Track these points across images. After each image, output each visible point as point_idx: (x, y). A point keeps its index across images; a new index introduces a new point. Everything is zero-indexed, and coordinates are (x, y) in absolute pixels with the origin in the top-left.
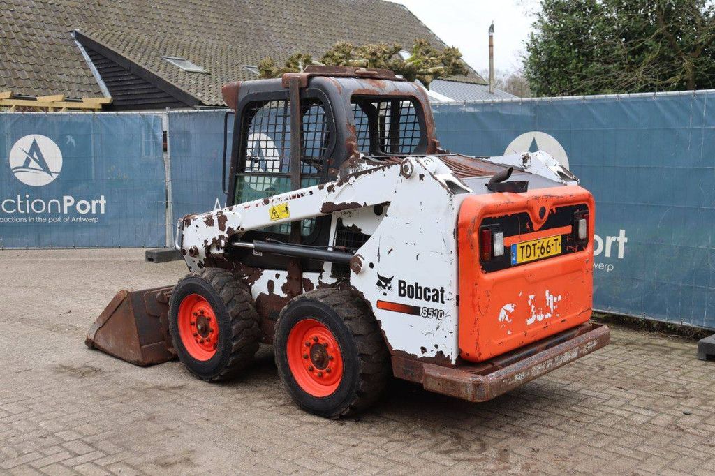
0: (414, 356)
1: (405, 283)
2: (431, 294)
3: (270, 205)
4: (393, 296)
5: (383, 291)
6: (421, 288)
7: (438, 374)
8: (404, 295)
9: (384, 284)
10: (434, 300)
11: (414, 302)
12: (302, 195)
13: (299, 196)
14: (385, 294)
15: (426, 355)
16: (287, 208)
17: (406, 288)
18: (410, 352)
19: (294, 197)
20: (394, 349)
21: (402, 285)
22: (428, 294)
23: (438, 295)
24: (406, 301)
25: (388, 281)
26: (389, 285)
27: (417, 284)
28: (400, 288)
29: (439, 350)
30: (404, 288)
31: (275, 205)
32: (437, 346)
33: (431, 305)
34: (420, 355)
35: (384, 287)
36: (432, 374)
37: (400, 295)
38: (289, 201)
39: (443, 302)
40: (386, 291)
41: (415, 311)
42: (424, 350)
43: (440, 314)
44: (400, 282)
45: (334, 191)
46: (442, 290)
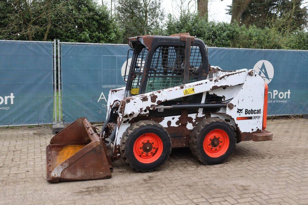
0: (249, 133)
1: (247, 110)
2: (256, 112)
3: (184, 89)
4: (243, 115)
5: (239, 114)
6: (253, 110)
7: (261, 135)
8: (247, 114)
9: (240, 111)
10: (257, 113)
11: (250, 115)
12: (202, 84)
13: (200, 84)
14: (240, 115)
15: (253, 131)
16: (193, 90)
17: (248, 111)
18: (247, 132)
19: (197, 85)
20: (242, 132)
21: (246, 111)
22: (255, 112)
23: (259, 111)
24: (248, 115)
25: (241, 110)
26: (241, 111)
27: (252, 109)
28: (246, 112)
29: (258, 128)
30: (247, 112)
31: (187, 89)
32: (257, 128)
33: (256, 115)
34: (251, 132)
35: (240, 113)
36: (260, 136)
37: (246, 114)
38: (195, 87)
39: (260, 113)
40: (240, 114)
41: (250, 118)
42: (252, 130)
43: (259, 117)
44: (246, 110)
45: (218, 81)
46: (260, 110)
